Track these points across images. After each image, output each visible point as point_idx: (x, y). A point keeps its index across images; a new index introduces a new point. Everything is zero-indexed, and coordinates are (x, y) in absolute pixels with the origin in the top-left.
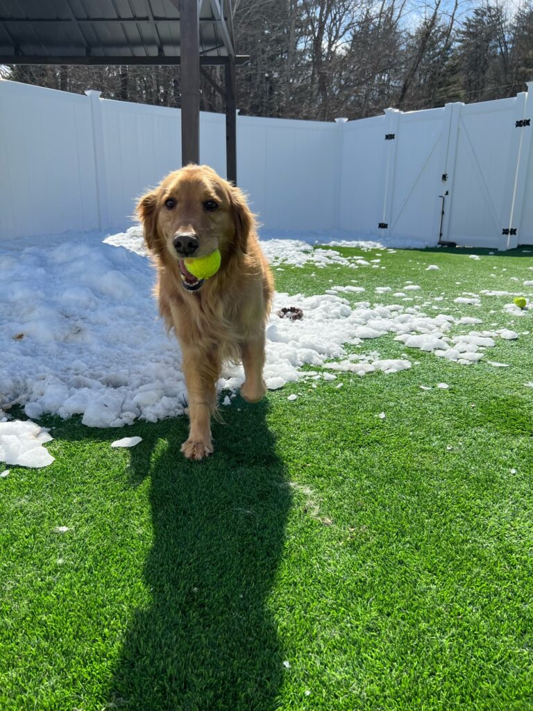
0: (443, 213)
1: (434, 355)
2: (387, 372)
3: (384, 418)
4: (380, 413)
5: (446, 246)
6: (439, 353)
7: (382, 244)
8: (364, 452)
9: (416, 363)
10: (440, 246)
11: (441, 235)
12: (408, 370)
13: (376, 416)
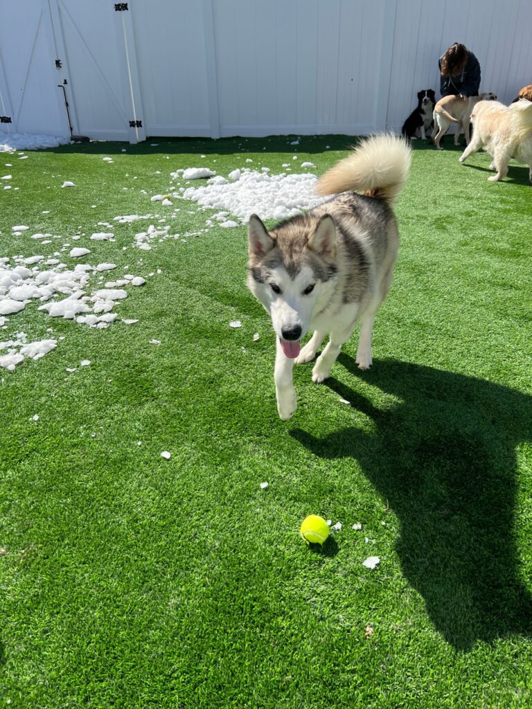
0: (67, 104)
1: (77, 323)
2: (36, 358)
3: (39, 420)
4: (34, 415)
5: (79, 142)
6: (81, 319)
7: (10, 146)
8: (24, 465)
9: (61, 338)
10: (73, 142)
11: (71, 129)
12: (54, 350)
13: (31, 419)
